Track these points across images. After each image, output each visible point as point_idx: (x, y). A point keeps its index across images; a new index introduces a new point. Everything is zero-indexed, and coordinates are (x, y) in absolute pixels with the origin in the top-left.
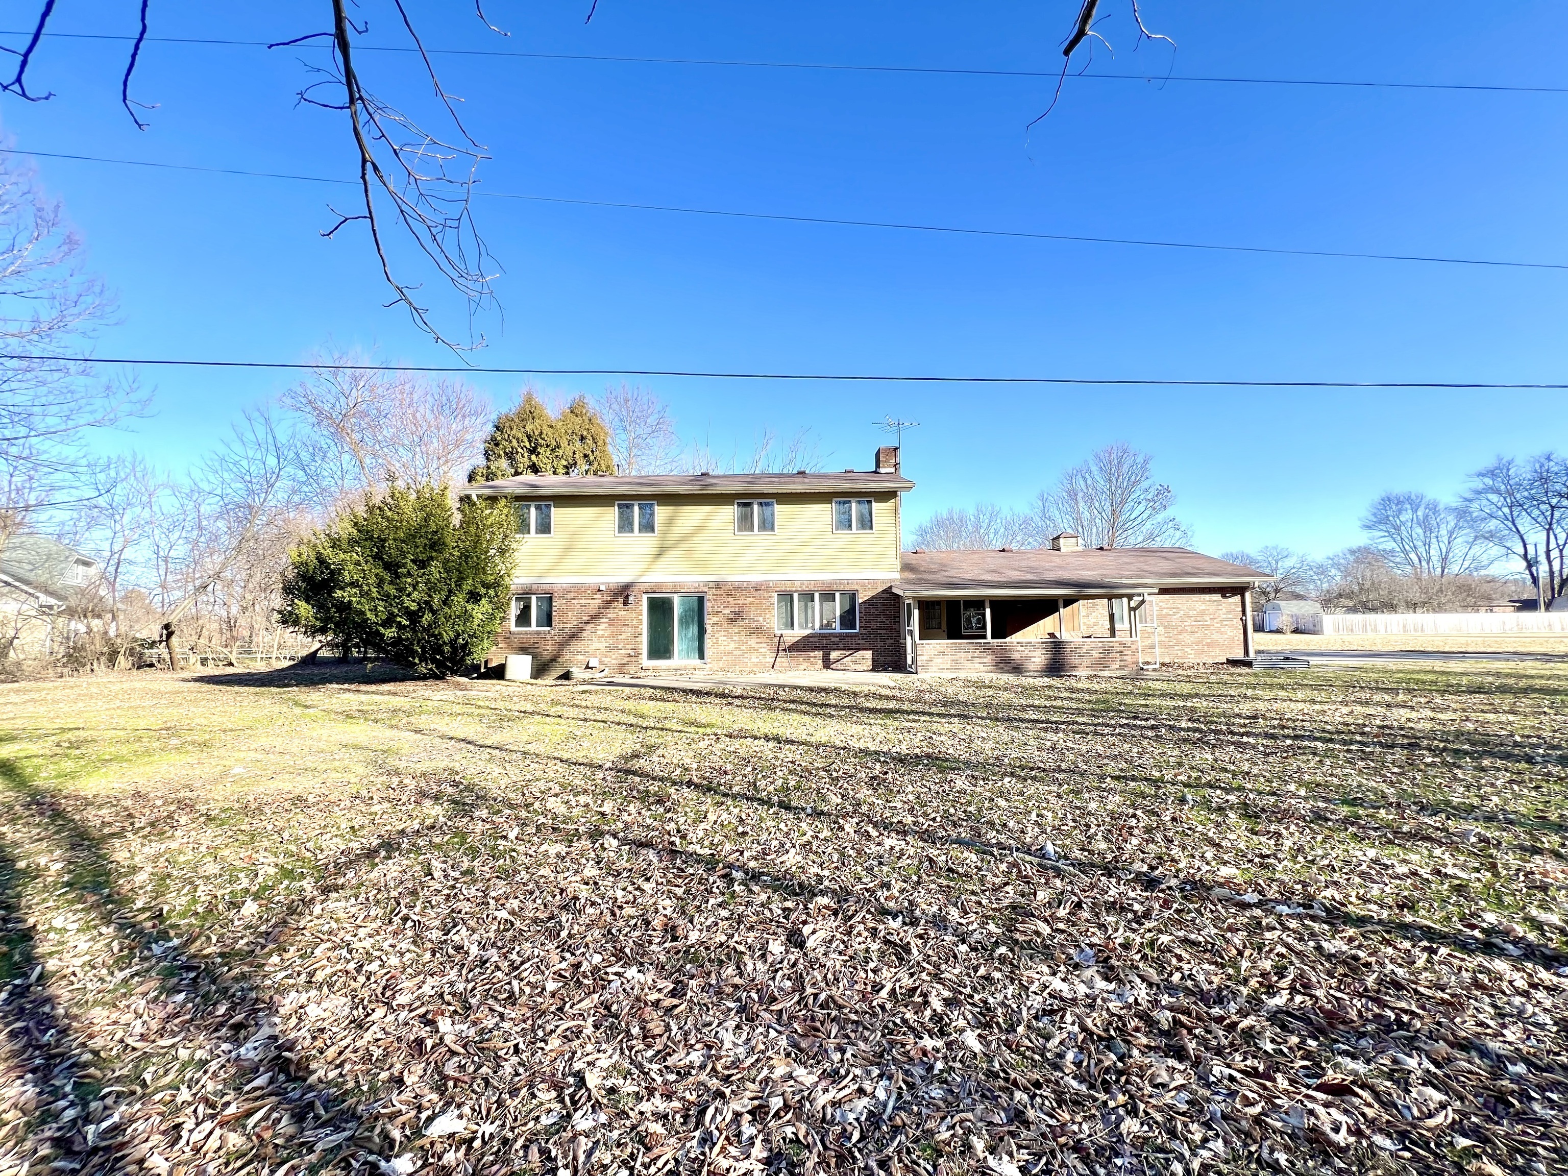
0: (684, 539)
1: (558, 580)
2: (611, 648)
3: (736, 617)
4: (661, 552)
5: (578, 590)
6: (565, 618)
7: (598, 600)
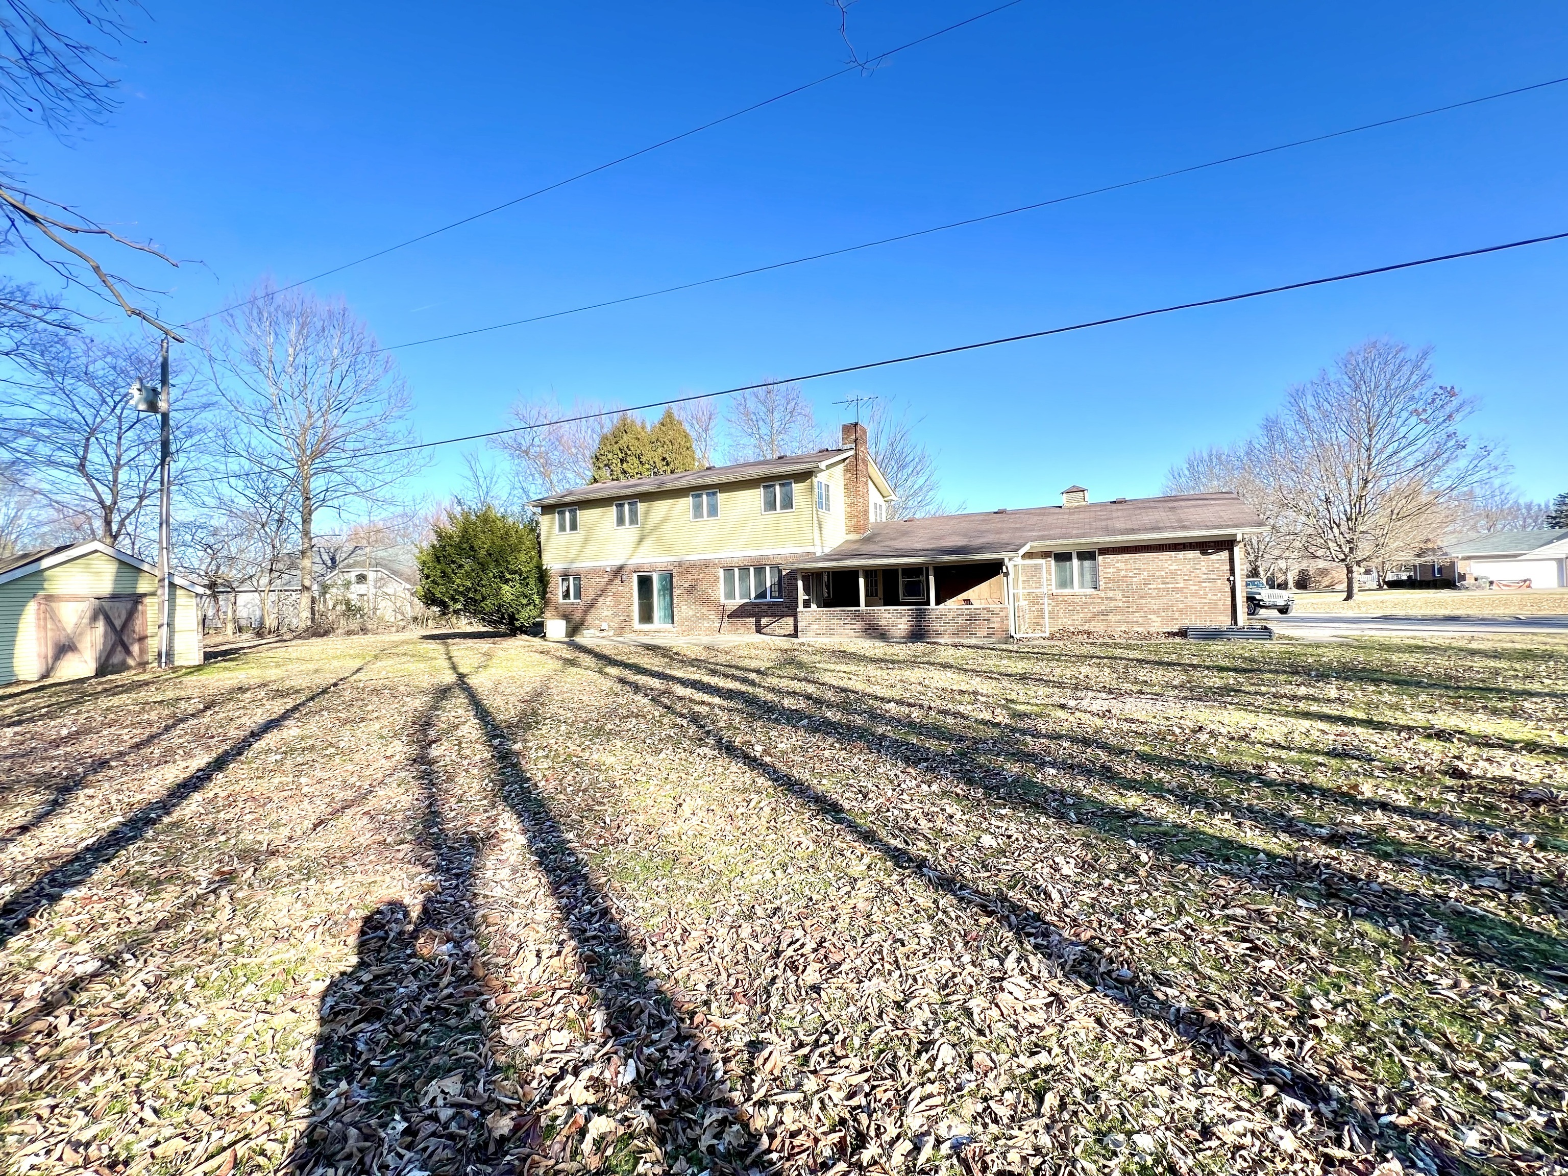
0: (655, 528)
1: (582, 565)
2: (615, 615)
3: (691, 590)
4: (641, 540)
5: (595, 572)
6: (589, 594)
7: (606, 578)
